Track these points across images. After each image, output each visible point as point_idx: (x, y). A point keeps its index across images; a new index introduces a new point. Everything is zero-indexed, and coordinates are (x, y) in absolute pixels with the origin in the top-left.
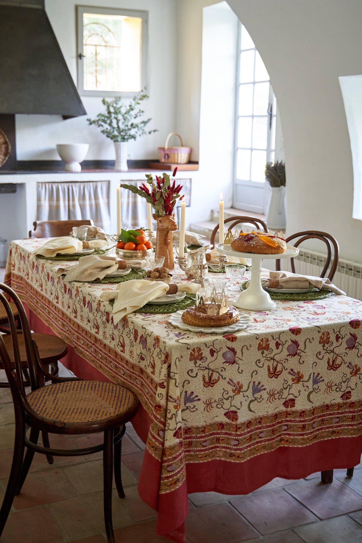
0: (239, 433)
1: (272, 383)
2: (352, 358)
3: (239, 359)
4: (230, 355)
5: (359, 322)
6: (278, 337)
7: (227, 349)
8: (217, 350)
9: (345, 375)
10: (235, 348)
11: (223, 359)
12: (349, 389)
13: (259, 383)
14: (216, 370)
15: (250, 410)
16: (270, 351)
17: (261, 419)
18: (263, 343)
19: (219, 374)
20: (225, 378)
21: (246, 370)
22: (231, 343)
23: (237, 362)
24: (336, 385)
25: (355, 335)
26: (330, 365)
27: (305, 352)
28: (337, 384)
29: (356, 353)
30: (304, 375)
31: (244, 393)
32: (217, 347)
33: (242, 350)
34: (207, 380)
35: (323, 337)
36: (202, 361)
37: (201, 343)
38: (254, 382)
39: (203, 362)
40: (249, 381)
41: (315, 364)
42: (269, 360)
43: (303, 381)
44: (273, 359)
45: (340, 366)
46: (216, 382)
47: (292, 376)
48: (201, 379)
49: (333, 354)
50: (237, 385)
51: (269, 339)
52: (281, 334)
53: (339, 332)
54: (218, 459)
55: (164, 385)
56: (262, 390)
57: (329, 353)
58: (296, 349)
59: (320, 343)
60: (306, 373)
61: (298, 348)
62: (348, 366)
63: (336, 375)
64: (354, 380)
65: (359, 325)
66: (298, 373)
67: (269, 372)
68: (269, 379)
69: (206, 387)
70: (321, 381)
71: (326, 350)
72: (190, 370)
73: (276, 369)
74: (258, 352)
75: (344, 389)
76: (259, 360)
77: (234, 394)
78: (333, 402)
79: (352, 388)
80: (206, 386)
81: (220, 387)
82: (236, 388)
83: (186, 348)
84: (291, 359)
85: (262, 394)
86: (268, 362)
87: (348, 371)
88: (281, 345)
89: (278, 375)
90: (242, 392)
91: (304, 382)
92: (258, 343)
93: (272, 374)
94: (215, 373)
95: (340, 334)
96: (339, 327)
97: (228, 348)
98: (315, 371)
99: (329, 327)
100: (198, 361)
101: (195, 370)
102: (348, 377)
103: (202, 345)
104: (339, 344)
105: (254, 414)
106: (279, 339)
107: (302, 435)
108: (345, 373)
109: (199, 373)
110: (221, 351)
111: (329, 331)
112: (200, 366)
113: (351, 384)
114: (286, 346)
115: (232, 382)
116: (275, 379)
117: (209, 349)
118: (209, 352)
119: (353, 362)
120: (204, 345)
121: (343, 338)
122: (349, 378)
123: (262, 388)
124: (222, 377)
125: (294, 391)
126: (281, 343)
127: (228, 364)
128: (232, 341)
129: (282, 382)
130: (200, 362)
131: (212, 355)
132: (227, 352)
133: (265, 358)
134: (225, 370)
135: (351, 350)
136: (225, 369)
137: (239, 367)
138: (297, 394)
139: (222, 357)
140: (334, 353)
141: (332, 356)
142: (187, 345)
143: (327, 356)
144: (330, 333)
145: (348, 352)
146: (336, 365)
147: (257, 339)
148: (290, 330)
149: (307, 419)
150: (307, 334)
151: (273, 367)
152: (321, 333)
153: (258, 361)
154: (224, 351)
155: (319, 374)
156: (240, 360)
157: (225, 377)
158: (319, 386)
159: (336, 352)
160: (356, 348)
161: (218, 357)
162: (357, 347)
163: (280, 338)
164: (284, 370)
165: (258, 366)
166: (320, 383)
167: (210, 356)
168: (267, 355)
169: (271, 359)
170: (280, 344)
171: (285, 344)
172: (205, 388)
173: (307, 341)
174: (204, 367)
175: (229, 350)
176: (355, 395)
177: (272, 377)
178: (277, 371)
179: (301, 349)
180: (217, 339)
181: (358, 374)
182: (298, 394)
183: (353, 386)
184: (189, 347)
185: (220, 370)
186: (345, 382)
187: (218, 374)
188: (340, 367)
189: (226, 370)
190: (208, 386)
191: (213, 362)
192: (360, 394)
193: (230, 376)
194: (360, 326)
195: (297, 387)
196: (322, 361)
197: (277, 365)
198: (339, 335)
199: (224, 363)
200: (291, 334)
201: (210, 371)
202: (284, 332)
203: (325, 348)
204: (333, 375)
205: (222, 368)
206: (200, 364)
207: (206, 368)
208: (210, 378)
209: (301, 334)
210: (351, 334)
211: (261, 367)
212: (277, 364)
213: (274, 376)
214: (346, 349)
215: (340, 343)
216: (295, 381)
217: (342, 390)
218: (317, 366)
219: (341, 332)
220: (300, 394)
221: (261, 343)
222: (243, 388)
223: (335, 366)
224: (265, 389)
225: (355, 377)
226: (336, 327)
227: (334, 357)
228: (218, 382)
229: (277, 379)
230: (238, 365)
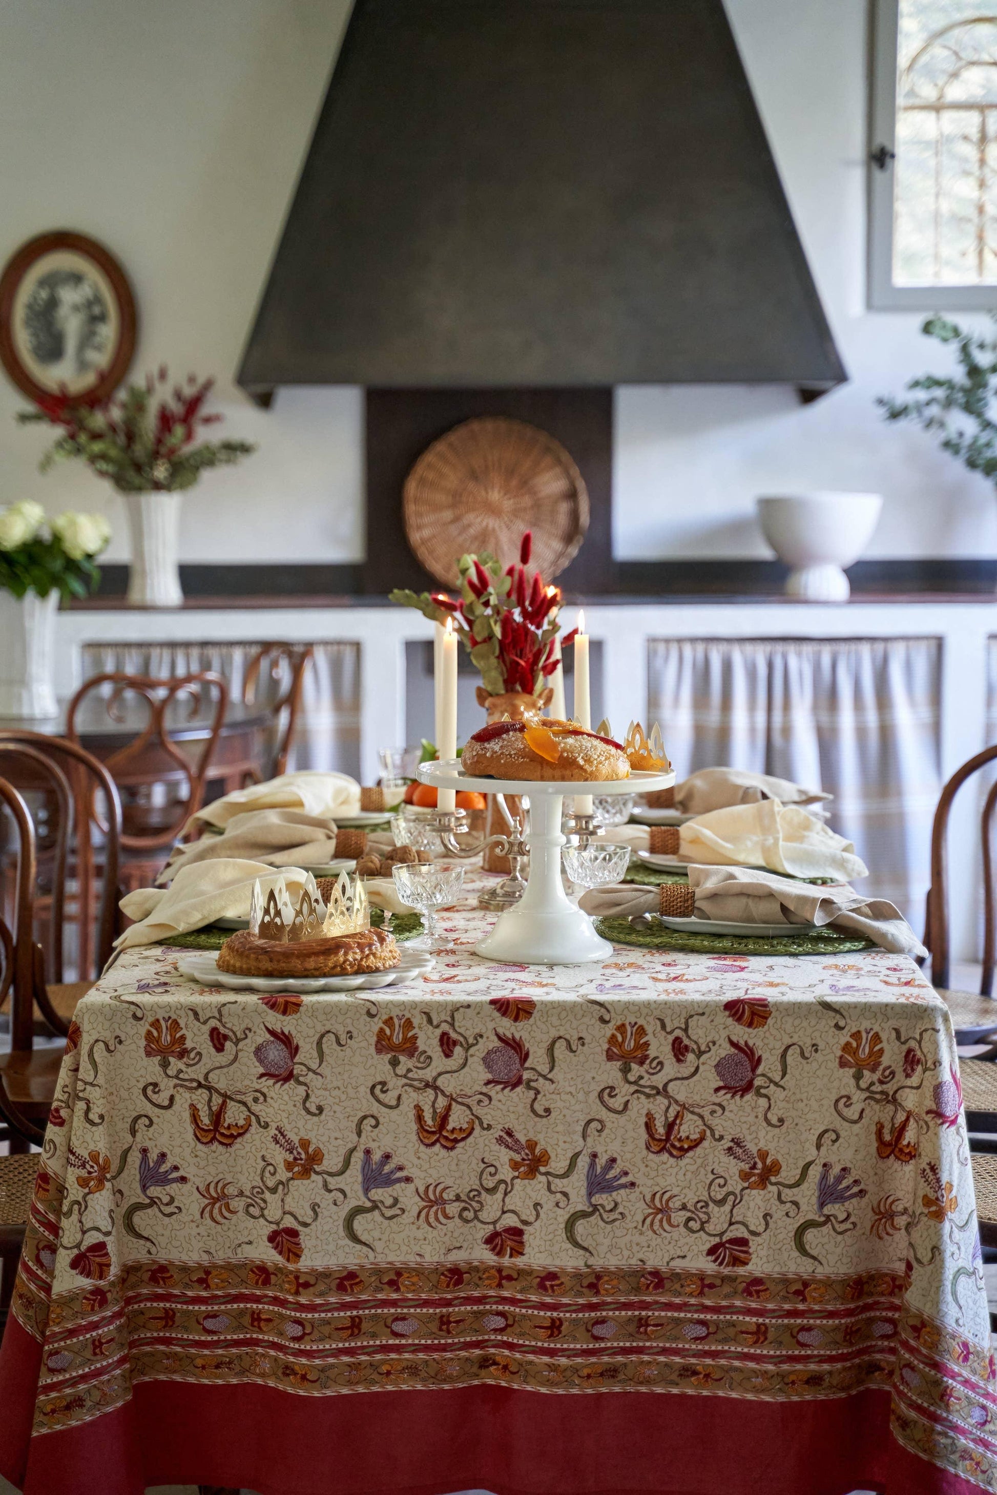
0: (303, 1300)
1: (433, 1164)
2: (745, 1126)
3: (309, 1069)
4: (276, 1053)
5: (766, 1006)
6: (449, 1019)
7: (268, 1036)
8: (234, 1033)
9: (722, 1181)
10: (294, 1033)
11: (257, 1064)
12: (739, 1232)
13: (387, 1157)
14: (239, 1097)
15: (355, 1239)
16: (422, 1059)
17: (399, 1274)
18: (392, 1031)
19: (249, 1110)
20: (266, 1126)
21: (336, 1108)
22: (280, 1017)
23: (301, 1079)
24: (684, 1207)
25: (751, 1050)
26: (657, 1137)
27: (552, 1081)
28: (689, 1206)
29: (761, 1112)
30: (553, 1155)
31: (329, 1179)
32: (234, 1025)
33: (319, 1043)
34: (206, 1121)
35: (620, 1039)
36: (185, 1059)
37: (181, 1007)
38: (368, 1152)
39: (188, 1065)
40: (350, 1146)
41: (595, 1125)
42: (419, 1089)
43: (547, 1174)
44: (431, 1085)
45: (696, 1146)
46: (240, 1135)
47: (511, 1153)
48: (187, 1115)
49: (666, 1102)
50: (300, 1150)
51: (416, 1022)
52: (458, 1009)
53: (686, 1030)
54: (260, 1381)
55: (60, 1117)
56: (399, 1180)
57: (648, 1096)
58: (518, 1066)
59: (610, 1057)
60: (559, 1150)
61: (527, 1065)
62: (730, 1149)
63: (681, 1173)
64: (758, 1200)
65: (766, 1018)
66: (532, 1145)
67: (422, 1127)
68: (423, 1148)
69: (203, 1143)
70: (624, 1186)
71: (635, 1083)
72: (151, 1084)
73: (445, 1119)
74: (376, 1057)
75: (719, 1229)
76: (383, 1084)
77: (290, 1175)
78: (678, 1265)
79: (752, 1228)
80: (205, 1140)
81: (253, 1149)
82: (295, 1159)
83: (130, 1015)
84: (500, 1096)
85: (400, 1194)
86: (414, 1095)
87: (732, 1168)
88: (462, 1045)
89: (456, 1141)
90: (317, 1173)
91: (551, 1178)
92: (376, 1029)
93: (433, 1133)
94: (233, 1103)
95: (688, 1037)
96: (684, 1015)
97: (272, 1033)
98: (599, 1150)
99: (645, 1011)
100: (171, 1059)
101: (167, 1087)
102: (731, 1189)
103: (182, 1013)
104: (686, 1070)
105: (371, 1255)
106: (452, 1025)
107: (551, 1353)
108: (719, 1170)
109: (177, 1098)
110: (248, 1041)
111: (641, 1022)
112: (181, 1076)
113: (749, 1214)
114: (479, 1051)
115: (284, 1136)
116: (443, 1152)
117: (206, 1029)
118: (207, 1036)
119: (748, 1138)
120: (190, 1013)
121: (700, 1054)
122: (737, 1192)
123: (399, 1174)
124: (259, 1122)
125: (519, 1204)
126: (462, 1039)
127: (271, 1082)
128: (284, 1013)
129: (474, 1165)
130: (180, 1065)
131: (220, 1049)
132: (267, 1042)
133: (405, 1081)
134: (265, 1100)
135: (737, 1097)
136: (264, 1095)
137: (308, 1096)
138: (528, 1212)
139: (255, 1060)
140: (667, 1096)
141: (663, 1108)
142: (133, 1007)
143: (640, 1107)
144: (649, 1029)
145: (724, 1103)
146: (680, 1140)
147: (370, 1014)
148: (493, 1002)
149: (565, 1300)
150: (556, 1022)
151: (435, 1111)
152: (611, 1025)
153: (379, 1087)
154: (260, 1040)
155: (613, 1160)
156: (310, 1074)
157: (268, 1120)
158: (619, 1200)
159: (678, 1097)
160: (759, 1094)
161: (240, 1054)
162: (762, 1091)
163: (457, 1024)
164: (477, 1129)
165: (378, 1101)
166: (622, 1191)
167: (213, 1050)
168: (409, 1070)
169: (427, 1085)
170: (455, 1043)
171: (473, 1045)
172: (200, 1146)
173: (557, 1045)
174: (192, 1080)
175: (272, 1039)
176: (763, 1253)
177: (433, 1144)
178: (449, 1127)
179: (539, 1068)
180: (236, 1002)
181: (772, 1184)
182: (534, 1213)
183: (756, 1223)
184: (139, 1014)
185: (251, 1099)
186: (721, 1203)
187: (243, 1108)
188: (699, 1150)
189: (269, 1099)
190: (211, 1141)
191: (225, 1070)
192: (786, 1255)
193: (279, 1118)
194: (770, 1021)
195: (529, 1189)
196: (622, 1119)
197: (449, 1108)
198: (686, 1041)
199: (262, 1075)
200: (497, 1014)
201: (215, 1096)
202: (469, 1006)
203: (631, 1077)
204: (674, 1171)
205: (256, 1091)
206: (180, 1071)
207: (200, 1085)
208: (217, 1117)
209: (532, 1020)
210: (733, 1044)
211: (391, 1107)
212: (450, 1105)
213: (437, 1141)
214: (717, 1090)
215: (693, 1069)
216: (522, 1169)
217: (710, 1228)
218: (604, 1134)
219: (690, 1032)
220: (538, 1215)
221: (388, 1032)
222: (325, 1162)
223: (677, 1144)
224: (408, 1180)
225: (762, 1192)
226: (670, 1012)
227: (672, 1114)
228: (248, 1136)
229: (452, 1153)
230: (306, 1088)
